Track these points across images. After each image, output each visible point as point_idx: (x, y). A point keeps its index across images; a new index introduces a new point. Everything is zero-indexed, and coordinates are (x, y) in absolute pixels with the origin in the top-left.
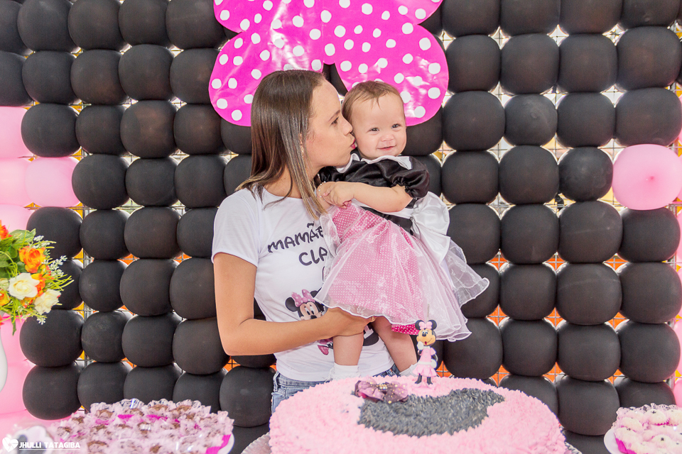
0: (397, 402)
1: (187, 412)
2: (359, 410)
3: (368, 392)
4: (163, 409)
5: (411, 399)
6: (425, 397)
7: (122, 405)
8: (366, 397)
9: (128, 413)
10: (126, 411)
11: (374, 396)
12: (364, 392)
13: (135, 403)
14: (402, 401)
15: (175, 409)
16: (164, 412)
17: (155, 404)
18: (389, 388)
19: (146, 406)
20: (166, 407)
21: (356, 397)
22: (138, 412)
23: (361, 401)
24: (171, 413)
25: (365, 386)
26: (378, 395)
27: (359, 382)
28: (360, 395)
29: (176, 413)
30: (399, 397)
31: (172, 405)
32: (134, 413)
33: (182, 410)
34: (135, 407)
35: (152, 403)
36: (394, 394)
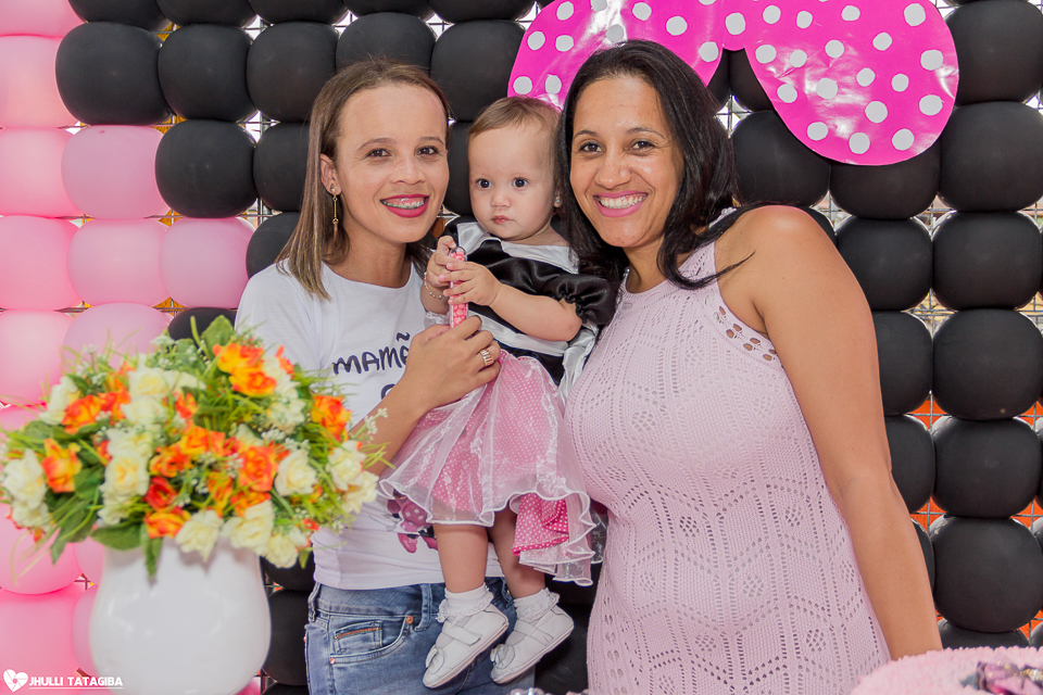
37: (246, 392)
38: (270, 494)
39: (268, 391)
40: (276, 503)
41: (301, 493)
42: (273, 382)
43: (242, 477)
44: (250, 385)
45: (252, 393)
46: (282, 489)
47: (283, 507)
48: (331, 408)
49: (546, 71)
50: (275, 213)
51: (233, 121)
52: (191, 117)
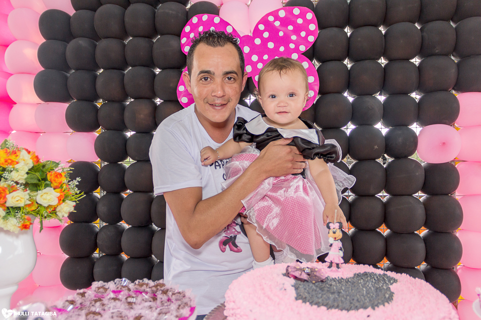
0: (319, 282)
1: (162, 289)
2: (293, 288)
3: (297, 274)
4: (145, 286)
5: (328, 280)
6: (337, 278)
7: (115, 283)
8: (295, 278)
9: (119, 289)
10: (117, 288)
11: (302, 277)
12: (294, 274)
13: (125, 282)
14: (322, 281)
15: (154, 286)
16: (145, 289)
17: (139, 282)
18: (311, 271)
19: (133, 284)
20: (147, 285)
21: (288, 278)
22: (126, 288)
23: (292, 281)
24: (150, 289)
25: (293, 270)
26: (305, 276)
27: (288, 266)
28: (290, 276)
29: (154, 289)
30: (319, 278)
31: (151, 283)
32: (124, 289)
33: (158, 287)
34: (124, 285)
35: (137, 282)
36: (316, 276)
51: (93, 102)
52: (78, 100)
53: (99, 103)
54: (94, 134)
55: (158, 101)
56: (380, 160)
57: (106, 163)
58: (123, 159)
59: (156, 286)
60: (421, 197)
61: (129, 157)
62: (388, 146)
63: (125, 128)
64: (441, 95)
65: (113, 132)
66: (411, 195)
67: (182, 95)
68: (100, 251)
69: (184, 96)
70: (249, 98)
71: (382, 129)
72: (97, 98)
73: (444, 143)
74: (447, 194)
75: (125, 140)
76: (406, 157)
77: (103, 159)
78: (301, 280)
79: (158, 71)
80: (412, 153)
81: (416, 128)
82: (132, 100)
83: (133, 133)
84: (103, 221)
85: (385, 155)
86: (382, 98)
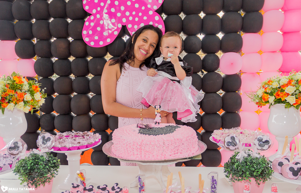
0: (149, 129)
1: (86, 134)
2: (139, 131)
5: (153, 128)
7: (66, 133)
8: (140, 127)
9: (68, 135)
12: (140, 126)
13: (69, 133)
16: (79, 135)
19: (73, 133)
20: (80, 133)
21: (138, 128)
24: (81, 135)
26: (144, 127)
29: (83, 135)
30: (150, 127)
36: (148, 127)
37: (18, 84)
38: (23, 100)
39: (22, 84)
40: (24, 102)
41: (29, 100)
42: (23, 82)
43: (18, 97)
44: (19, 83)
45: (19, 84)
46: (25, 100)
47: (26, 103)
48: (36, 87)
49: (89, 29)
50: (40, 58)
51: (30, 40)
52: (22, 39)
53: (35, 41)
54: (33, 60)
55: (70, 39)
56: (200, 73)
57: (41, 78)
58: (52, 74)
59: (84, 134)
60: (222, 93)
61: (55, 74)
62: (204, 65)
63: (52, 56)
64: (232, 36)
65: (45, 59)
66: (215, 93)
67: (85, 36)
68: (41, 129)
69: (86, 37)
70: (125, 37)
71: (201, 55)
72: (33, 37)
73: (232, 64)
74: (235, 92)
75: (52, 64)
76: (213, 71)
77: (39, 75)
78: (142, 128)
79: (69, 21)
80: (217, 69)
81: (220, 54)
82: (55, 39)
83: (57, 59)
84: (42, 111)
85: (203, 70)
86: (201, 37)
